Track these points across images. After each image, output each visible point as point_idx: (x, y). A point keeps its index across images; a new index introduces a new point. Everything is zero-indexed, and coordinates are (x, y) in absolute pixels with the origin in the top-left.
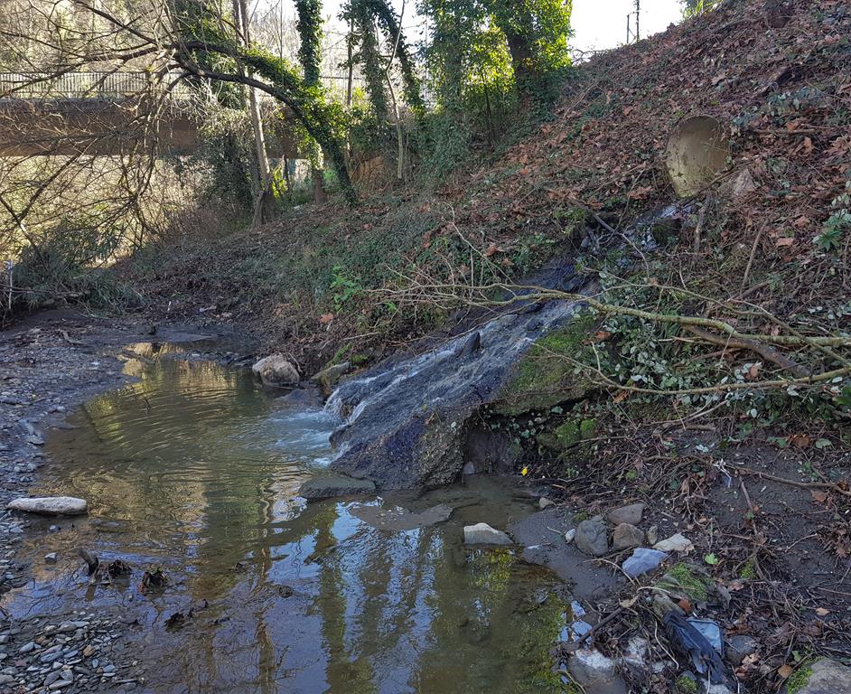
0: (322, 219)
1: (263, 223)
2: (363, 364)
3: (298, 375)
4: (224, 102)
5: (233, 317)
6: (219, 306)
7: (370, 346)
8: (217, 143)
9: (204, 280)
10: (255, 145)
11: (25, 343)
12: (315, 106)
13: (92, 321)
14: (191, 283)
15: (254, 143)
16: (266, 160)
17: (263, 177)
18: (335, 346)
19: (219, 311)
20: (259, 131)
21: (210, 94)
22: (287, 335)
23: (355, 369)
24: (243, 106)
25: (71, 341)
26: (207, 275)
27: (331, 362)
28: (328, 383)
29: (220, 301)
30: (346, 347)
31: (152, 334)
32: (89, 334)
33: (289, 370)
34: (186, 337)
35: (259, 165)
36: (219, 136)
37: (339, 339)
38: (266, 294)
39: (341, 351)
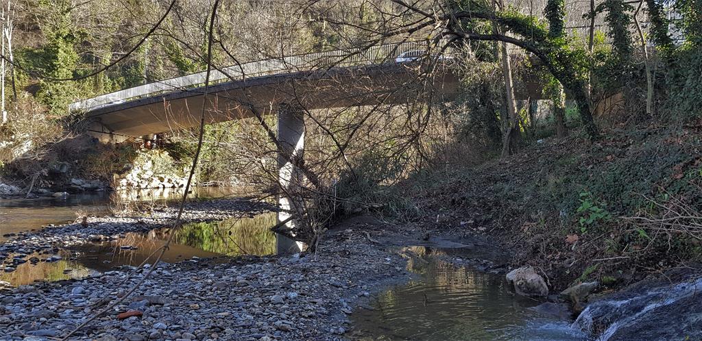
0: (564, 151)
1: (510, 154)
2: (612, 285)
3: (547, 289)
4: (481, 57)
5: (487, 231)
6: (475, 221)
7: (619, 269)
8: (475, 90)
9: (464, 198)
10: (505, 90)
11: (342, 239)
12: (560, 54)
13: (384, 227)
14: (453, 201)
15: (504, 89)
16: (514, 102)
17: (511, 115)
18: (582, 265)
19: (476, 225)
20: (509, 78)
21: (470, 53)
22: (536, 251)
23: (603, 289)
24: (496, 58)
25: (372, 240)
26: (467, 195)
27: (579, 279)
28: (577, 300)
29: (477, 216)
30: (594, 268)
31: (426, 239)
32: (383, 236)
33: (539, 282)
34: (450, 244)
35: (507, 106)
36: (476, 85)
37: (587, 259)
38: (515, 213)
39: (589, 270)
